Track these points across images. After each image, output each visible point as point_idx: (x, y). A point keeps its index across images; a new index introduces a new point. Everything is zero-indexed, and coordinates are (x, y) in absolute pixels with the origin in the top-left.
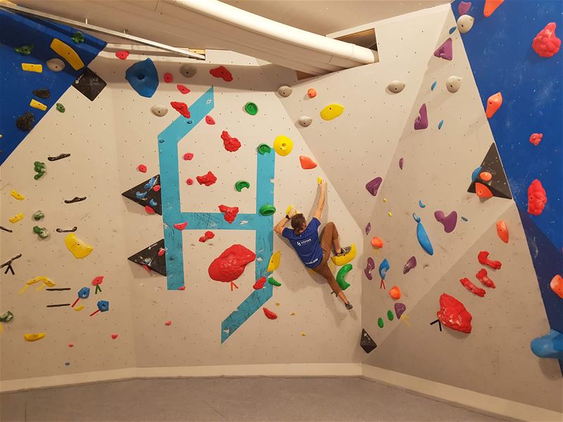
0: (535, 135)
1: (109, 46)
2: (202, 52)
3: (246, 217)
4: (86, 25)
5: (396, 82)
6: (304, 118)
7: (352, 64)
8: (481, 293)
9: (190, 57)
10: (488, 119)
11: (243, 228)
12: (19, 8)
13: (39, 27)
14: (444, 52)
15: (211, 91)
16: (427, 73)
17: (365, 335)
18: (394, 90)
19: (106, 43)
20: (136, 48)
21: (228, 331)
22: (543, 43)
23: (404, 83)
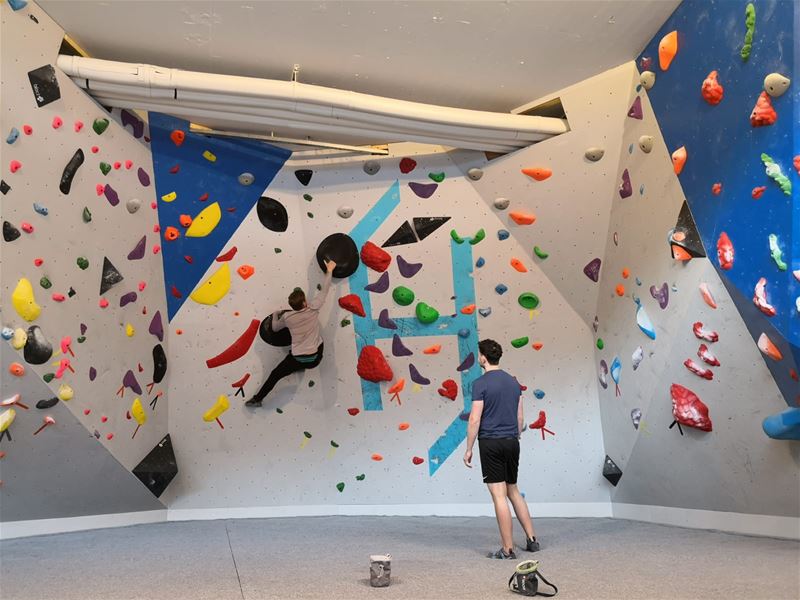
0: (716, 185)
1: (294, 154)
2: (385, 147)
3: (445, 320)
4: (272, 138)
5: (592, 150)
6: (500, 200)
7: (543, 136)
8: (708, 376)
9: (373, 154)
10: (678, 176)
11: (442, 333)
12: (214, 132)
13: (231, 145)
14: (635, 112)
15: (396, 184)
16: (624, 136)
17: (609, 462)
18: (593, 158)
19: (291, 152)
20: (319, 152)
21: (436, 461)
22: (708, 92)
23: (602, 149)
